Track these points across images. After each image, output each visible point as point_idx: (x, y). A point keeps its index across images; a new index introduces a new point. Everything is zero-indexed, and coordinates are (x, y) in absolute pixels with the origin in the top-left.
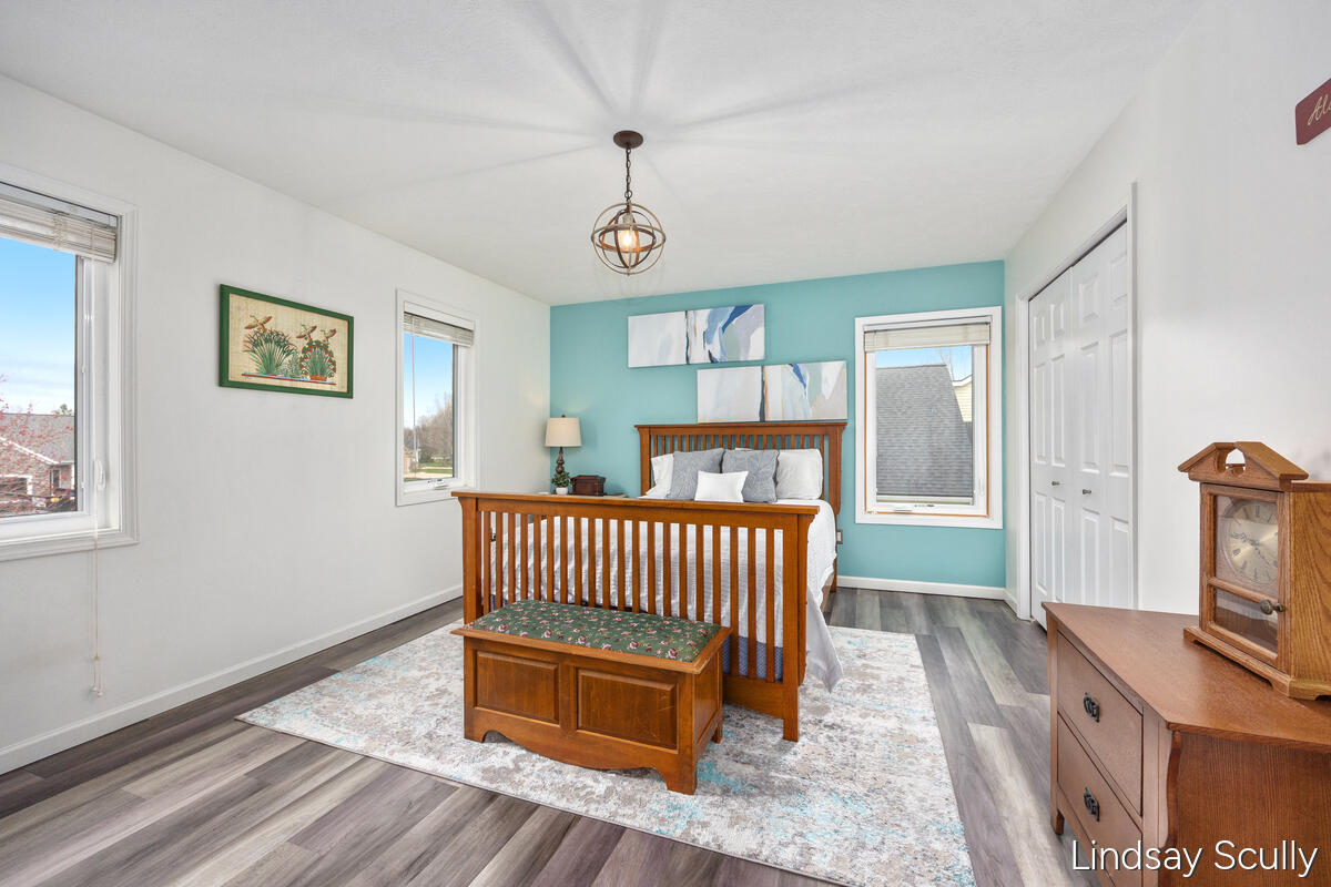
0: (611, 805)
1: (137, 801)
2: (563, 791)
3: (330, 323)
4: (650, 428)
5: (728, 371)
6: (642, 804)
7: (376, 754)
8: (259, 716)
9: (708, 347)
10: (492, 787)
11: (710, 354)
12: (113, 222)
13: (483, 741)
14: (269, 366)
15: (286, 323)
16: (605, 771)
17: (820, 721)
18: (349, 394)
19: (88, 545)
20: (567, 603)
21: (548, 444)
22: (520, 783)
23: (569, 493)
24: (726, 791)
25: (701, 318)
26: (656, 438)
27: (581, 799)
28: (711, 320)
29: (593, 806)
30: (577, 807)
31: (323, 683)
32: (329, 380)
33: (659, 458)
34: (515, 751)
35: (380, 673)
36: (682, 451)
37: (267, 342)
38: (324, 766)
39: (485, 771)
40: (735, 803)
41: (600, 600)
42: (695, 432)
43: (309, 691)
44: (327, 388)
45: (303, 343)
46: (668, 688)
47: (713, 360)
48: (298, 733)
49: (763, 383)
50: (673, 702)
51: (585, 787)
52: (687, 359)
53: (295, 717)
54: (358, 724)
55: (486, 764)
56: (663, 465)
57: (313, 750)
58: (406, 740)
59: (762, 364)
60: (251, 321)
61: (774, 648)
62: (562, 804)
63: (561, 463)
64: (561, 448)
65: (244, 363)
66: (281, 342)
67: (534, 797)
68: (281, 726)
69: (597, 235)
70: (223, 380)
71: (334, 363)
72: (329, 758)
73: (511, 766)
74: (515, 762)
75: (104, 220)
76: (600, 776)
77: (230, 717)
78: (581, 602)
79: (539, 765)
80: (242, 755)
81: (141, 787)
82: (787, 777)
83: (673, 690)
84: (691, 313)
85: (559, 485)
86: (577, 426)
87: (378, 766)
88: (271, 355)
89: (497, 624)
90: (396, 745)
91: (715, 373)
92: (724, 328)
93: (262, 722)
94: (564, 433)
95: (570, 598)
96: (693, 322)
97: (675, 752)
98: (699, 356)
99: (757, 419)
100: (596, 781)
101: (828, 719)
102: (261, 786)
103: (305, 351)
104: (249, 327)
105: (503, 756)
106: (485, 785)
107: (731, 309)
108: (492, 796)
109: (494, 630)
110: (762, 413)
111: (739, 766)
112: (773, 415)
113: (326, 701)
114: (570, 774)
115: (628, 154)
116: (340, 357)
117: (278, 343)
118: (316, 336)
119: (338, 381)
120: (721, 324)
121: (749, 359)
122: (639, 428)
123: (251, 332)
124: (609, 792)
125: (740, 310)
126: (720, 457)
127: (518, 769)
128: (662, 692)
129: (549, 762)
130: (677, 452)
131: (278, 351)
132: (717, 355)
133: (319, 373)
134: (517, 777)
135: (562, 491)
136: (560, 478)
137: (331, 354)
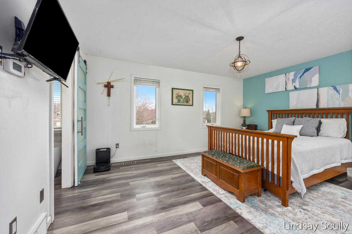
0: (222, 196)
1: (157, 167)
2: (214, 190)
3: (189, 92)
4: (272, 111)
5: (302, 92)
6: (229, 199)
7: (187, 172)
8: (174, 161)
9: (294, 84)
10: (202, 184)
11: (295, 86)
12: (159, 81)
13: (204, 176)
14: (179, 101)
15: (182, 93)
16: (225, 190)
17: (301, 207)
18: (192, 105)
19: (156, 129)
20: (227, 153)
21: (241, 116)
22: (207, 185)
23: (246, 129)
24: (252, 206)
25: (291, 75)
26: (273, 114)
27: (216, 192)
28: (295, 75)
29: (218, 194)
30: (215, 193)
31: (185, 159)
32: (189, 103)
33: (274, 120)
34: (209, 180)
35: (194, 160)
36: (280, 118)
37: (179, 96)
38: (179, 171)
39: (202, 181)
40: (252, 209)
41: (237, 154)
42: (288, 112)
43: (182, 159)
44: (188, 104)
45: (185, 96)
46: (237, 175)
47: (296, 88)
48: (178, 165)
49: (318, 94)
50: (238, 178)
51: (219, 191)
52: (286, 89)
53: (179, 162)
54: (186, 166)
55: (203, 180)
56: (275, 122)
57: (179, 168)
58: (192, 171)
59: (318, 88)
60: (176, 93)
61: (280, 177)
62: (212, 192)
63: (245, 121)
64: (245, 117)
65: (175, 101)
66: (180, 96)
67: (208, 188)
68: (176, 163)
69: (231, 64)
70: (172, 104)
71: (190, 99)
72: (180, 170)
73: (207, 182)
74: (208, 182)
75: (158, 81)
76: (223, 191)
77: (171, 160)
78: (230, 153)
79: (212, 184)
80: (170, 165)
81: (158, 165)
82: (274, 212)
83: (238, 175)
84: (287, 74)
85: (243, 126)
86: (250, 110)
87: (186, 173)
88: (179, 99)
89: (220, 158)
90: (190, 172)
91: (297, 92)
92: (300, 77)
93: (174, 162)
94: (246, 113)
95: (228, 152)
96: (288, 77)
97: (239, 191)
98: (290, 87)
99: (315, 107)
100: (222, 191)
101: (304, 207)
102: (170, 170)
103: (185, 98)
104: (176, 94)
105: (206, 179)
106: (201, 183)
107: (303, 70)
108: (201, 185)
109: (219, 159)
110: (317, 105)
111: (261, 204)
112: (322, 106)
113: (184, 162)
114: (217, 188)
115: (240, 42)
116: (191, 98)
117: (180, 97)
118: (187, 95)
119: (191, 103)
120: (299, 76)
121: (311, 86)
122: (268, 111)
123: (176, 95)
124: (223, 194)
125: (307, 70)
126: (294, 120)
127: (208, 183)
128: (236, 175)
129: (214, 184)
130: (278, 118)
131: (180, 98)
132: (297, 86)
133: (187, 102)
134: (207, 184)
135: (244, 128)
136: (244, 125)
137: (189, 98)
